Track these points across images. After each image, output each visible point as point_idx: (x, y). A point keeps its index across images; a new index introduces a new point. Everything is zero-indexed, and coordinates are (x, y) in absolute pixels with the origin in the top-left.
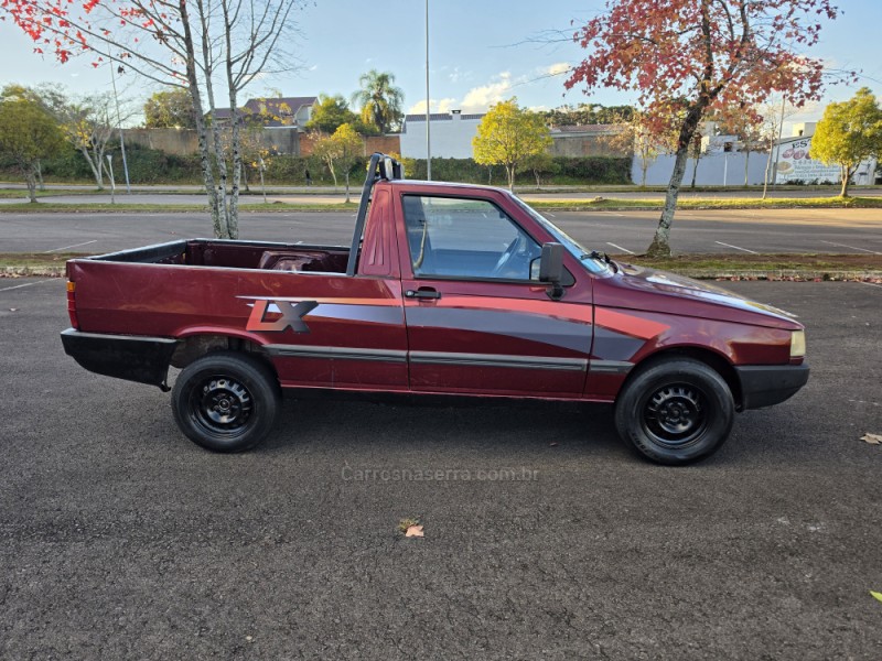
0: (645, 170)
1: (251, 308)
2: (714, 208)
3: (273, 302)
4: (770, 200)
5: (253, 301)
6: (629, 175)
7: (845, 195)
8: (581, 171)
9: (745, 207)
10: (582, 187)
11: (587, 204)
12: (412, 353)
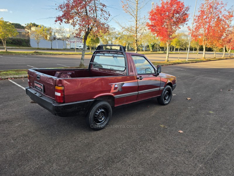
0: (38, 44)
1: (112, 87)
2: (66, 55)
3: (116, 84)
4: (77, 53)
5: (112, 85)
6: (30, 44)
7: (91, 52)
8: (14, 42)
9: (73, 55)
10: (17, 47)
11: (32, 53)
12: (139, 92)
